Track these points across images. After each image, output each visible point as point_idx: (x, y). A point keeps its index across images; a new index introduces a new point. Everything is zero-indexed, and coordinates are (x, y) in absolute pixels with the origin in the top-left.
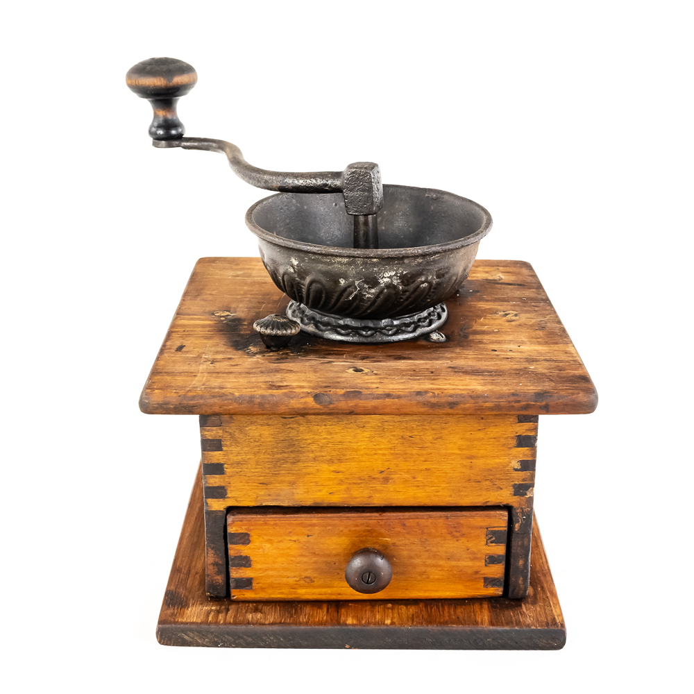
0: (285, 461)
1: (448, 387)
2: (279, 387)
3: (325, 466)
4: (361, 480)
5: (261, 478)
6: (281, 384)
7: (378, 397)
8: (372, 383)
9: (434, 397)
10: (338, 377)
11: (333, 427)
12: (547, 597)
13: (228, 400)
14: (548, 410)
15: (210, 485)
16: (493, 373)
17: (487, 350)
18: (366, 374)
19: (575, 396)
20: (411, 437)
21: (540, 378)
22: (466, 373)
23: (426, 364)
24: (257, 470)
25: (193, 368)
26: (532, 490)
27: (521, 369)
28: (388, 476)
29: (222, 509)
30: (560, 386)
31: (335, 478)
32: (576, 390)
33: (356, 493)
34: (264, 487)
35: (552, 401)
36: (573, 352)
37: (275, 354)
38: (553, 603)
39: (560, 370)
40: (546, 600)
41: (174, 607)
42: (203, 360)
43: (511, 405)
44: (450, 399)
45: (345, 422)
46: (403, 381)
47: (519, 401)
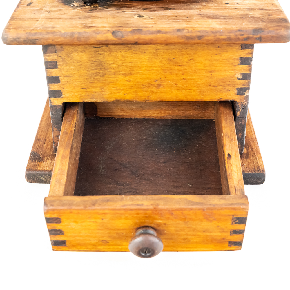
0: (97, 74)
1: (197, 26)
2: (90, 27)
3: (121, 78)
4: (143, 86)
5: (83, 85)
6: (91, 25)
7: (153, 33)
8: (149, 24)
9: (189, 32)
10: (128, 21)
11: (125, 53)
12: (255, 154)
13: (58, 35)
14: (261, 40)
15: (52, 90)
16: (226, 17)
17: (222, 3)
18: (146, 19)
19: (278, 31)
20: (174, 59)
21: (256, 20)
22: (209, 17)
23: (184, 12)
24: (80, 80)
25: (37, 16)
26: (248, 91)
27: (244, 15)
28: (160, 83)
29: (60, 104)
30: (269, 25)
31: (128, 85)
32: (280, 27)
33: (141, 94)
34: (85, 90)
35: (264, 34)
36: (277, 4)
37: (89, 7)
38: (258, 158)
39: (269, 15)
40: (254, 156)
41: (35, 161)
42: (43, 11)
43: (237, 37)
44: (199, 34)
45: (133, 50)
46: (169, 22)
47: (242, 35)
